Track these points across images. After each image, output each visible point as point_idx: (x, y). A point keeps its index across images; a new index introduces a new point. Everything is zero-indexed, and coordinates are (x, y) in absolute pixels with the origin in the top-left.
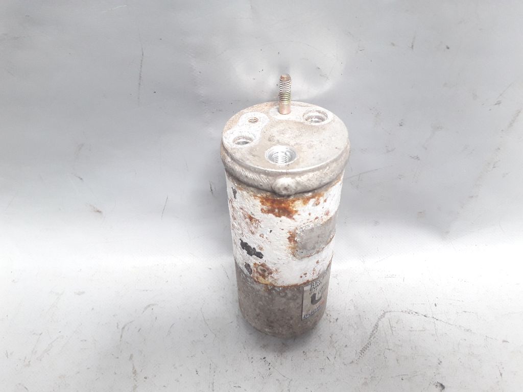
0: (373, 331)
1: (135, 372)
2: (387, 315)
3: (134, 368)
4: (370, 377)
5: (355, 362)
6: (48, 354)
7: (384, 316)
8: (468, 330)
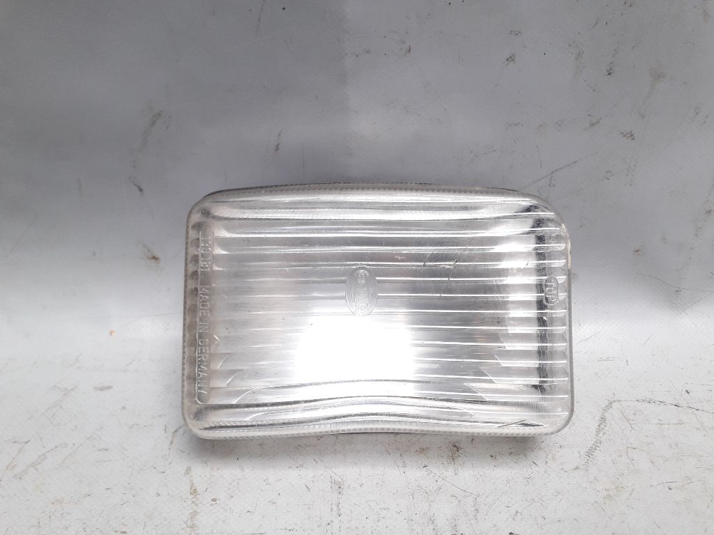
0: (599, 426)
1: (194, 492)
2: (615, 405)
3: (192, 485)
4: (613, 487)
5: (582, 467)
6: (36, 469)
7: (611, 407)
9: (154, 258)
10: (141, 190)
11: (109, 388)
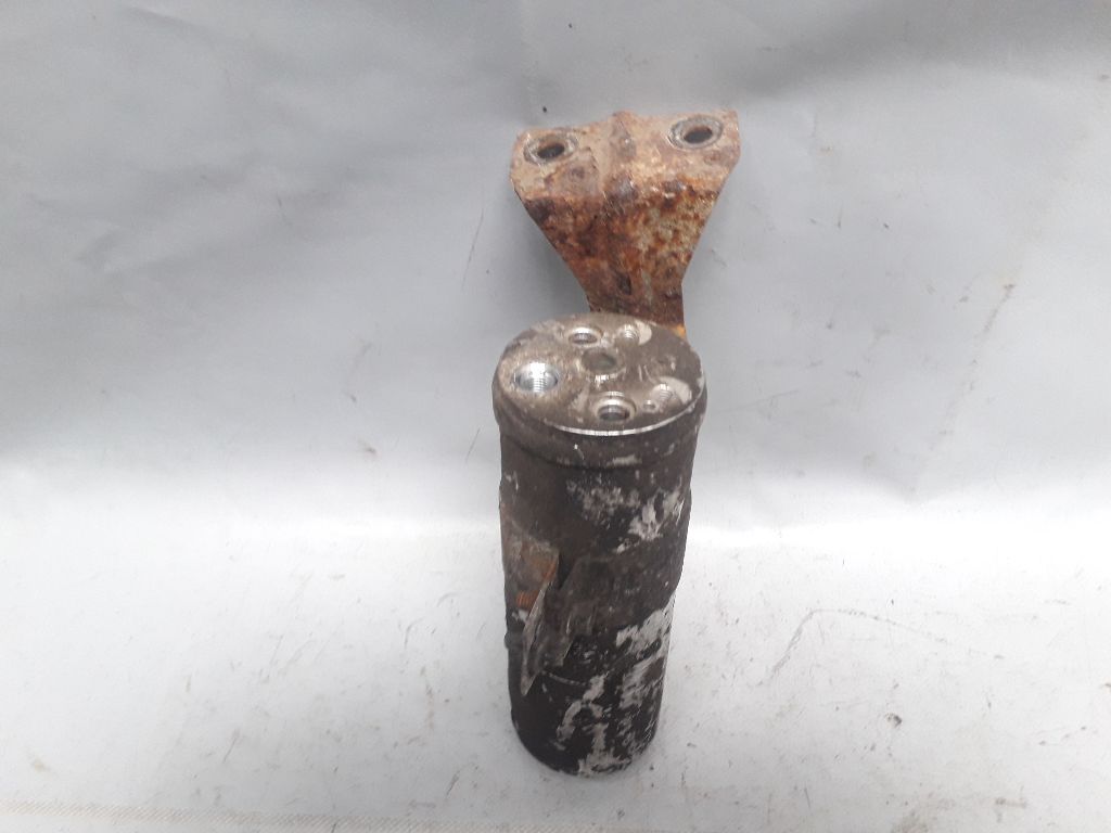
0: (793, 639)
1: (430, 693)
3: (428, 686)
5: (766, 683)
6: (295, 665)
7: (811, 618)
8: (942, 640)
9: (371, 451)
10: (354, 399)
11: (342, 576)
